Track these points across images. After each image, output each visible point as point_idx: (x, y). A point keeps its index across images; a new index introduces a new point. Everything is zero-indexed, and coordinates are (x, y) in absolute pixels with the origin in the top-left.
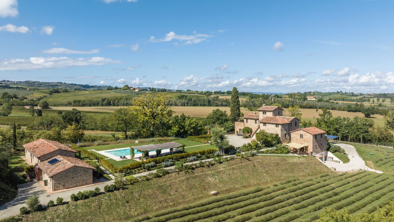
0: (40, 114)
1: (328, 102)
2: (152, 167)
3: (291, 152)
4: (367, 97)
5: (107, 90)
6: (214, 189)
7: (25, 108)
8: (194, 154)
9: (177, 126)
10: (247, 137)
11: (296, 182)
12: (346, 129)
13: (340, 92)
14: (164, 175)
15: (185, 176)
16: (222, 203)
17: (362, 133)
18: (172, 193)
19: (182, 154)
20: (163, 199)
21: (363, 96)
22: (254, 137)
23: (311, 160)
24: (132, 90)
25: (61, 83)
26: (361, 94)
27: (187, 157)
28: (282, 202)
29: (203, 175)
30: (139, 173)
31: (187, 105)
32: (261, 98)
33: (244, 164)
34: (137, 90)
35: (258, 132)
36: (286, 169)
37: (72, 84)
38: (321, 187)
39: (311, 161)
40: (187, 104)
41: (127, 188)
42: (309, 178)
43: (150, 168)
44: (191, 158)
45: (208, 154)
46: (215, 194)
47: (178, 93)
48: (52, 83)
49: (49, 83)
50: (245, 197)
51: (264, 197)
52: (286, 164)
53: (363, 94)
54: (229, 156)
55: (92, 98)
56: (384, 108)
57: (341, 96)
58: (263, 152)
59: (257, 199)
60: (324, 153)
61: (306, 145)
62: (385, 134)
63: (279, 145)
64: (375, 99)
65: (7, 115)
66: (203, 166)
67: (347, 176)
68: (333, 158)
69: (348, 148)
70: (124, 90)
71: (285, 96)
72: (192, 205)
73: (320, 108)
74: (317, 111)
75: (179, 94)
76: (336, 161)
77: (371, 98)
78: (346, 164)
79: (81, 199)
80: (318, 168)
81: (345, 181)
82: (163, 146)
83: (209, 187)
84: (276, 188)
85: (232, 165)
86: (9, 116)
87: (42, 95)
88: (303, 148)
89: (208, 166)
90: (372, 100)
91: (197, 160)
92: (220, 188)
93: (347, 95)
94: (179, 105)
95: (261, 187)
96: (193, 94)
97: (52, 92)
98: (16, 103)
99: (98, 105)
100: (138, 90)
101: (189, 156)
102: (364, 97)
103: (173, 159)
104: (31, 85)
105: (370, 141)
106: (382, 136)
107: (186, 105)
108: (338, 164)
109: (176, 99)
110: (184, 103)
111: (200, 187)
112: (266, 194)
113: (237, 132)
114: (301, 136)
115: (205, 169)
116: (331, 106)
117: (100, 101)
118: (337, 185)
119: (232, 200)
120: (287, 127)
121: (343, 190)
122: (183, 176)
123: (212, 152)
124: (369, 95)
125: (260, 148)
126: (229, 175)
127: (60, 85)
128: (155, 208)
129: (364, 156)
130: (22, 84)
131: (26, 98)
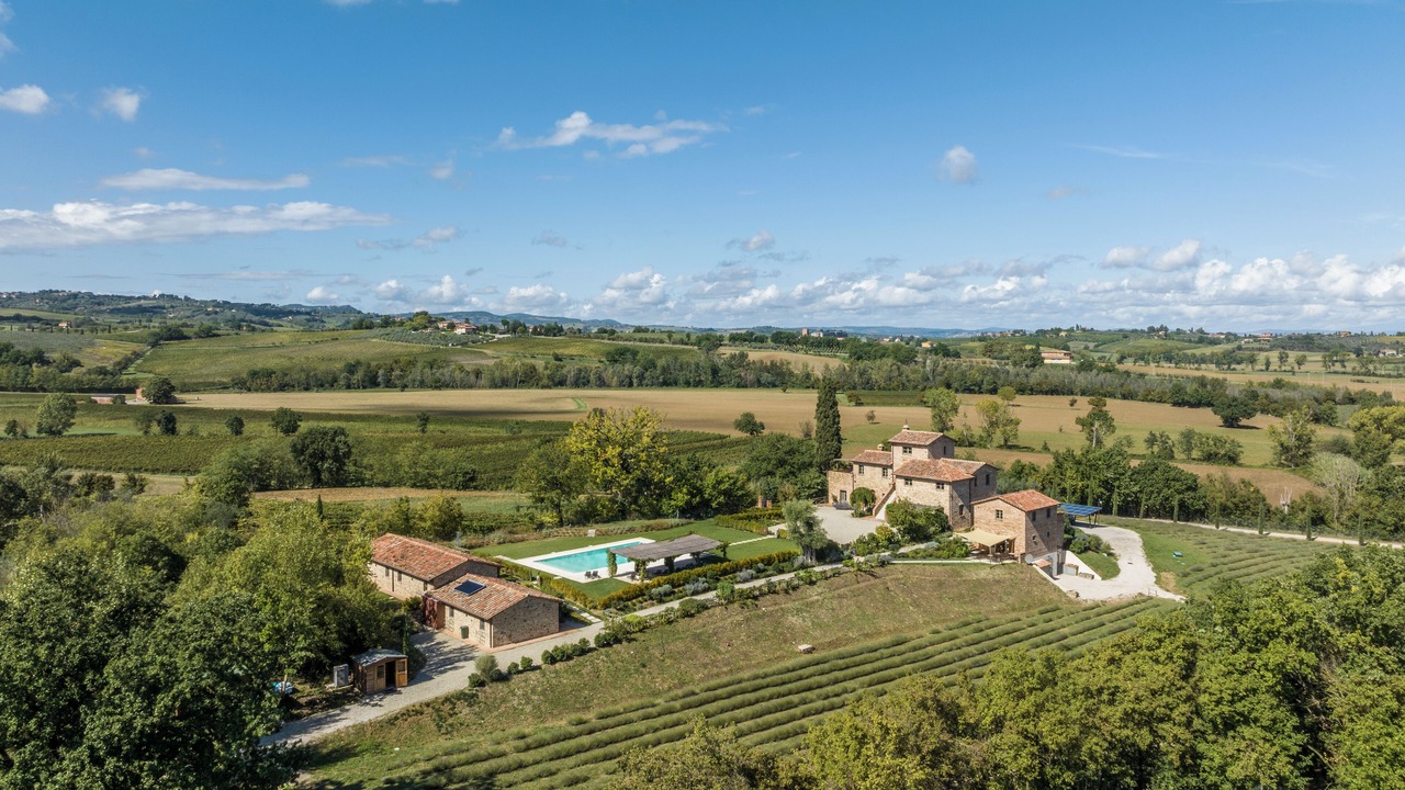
0: (170, 426)
1: (1110, 371)
2: (666, 594)
3: (974, 555)
4: (1247, 349)
5: (355, 329)
6: (804, 641)
7: (96, 402)
8: (750, 565)
9: (685, 490)
10: (862, 515)
11: (982, 625)
12: (1135, 480)
13: (1159, 330)
14: (699, 612)
15: (741, 613)
16: (826, 666)
17: (1179, 493)
18: (723, 650)
19: (724, 564)
20: (707, 660)
21: (1233, 345)
22: (882, 515)
23: (1022, 572)
24: (444, 330)
25: (171, 297)
26: (1231, 337)
27: (734, 572)
28: (949, 664)
29: (777, 611)
30: (642, 608)
31: (640, 385)
32: (889, 361)
33: (863, 584)
34: (460, 331)
35: (890, 501)
36: (961, 596)
37: (216, 304)
38: (1037, 635)
39: (1022, 576)
40: (641, 381)
41: (634, 640)
42: (1014, 615)
43: (663, 598)
44: (744, 574)
45: (779, 562)
46: (808, 651)
47: (606, 341)
48: (139, 298)
49: (131, 298)
50: (872, 655)
51: (912, 655)
52: (959, 584)
53: (1236, 337)
54: (827, 568)
55: (307, 358)
56: (1287, 394)
57: (1162, 342)
58: (905, 556)
59: (897, 659)
60: (1054, 555)
61: (1010, 537)
62: (1243, 493)
63: (944, 537)
64: (1274, 356)
65: (60, 433)
66: (774, 592)
67: (1102, 609)
68: (1077, 568)
69: (1122, 538)
70: (415, 330)
71: (971, 344)
72: (768, 670)
73: (1083, 393)
74: (1072, 405)
75: (611, 345)
76: (1086, 575)
77: (1261, 350)
78: (1107, 582)
79: (561, 660)
80: (1036, 592)
81: (1095, 621)
82: (679, 546)
83: (795, 637)
84: (937, 637)
85: (837, 588)
86: (65, 433)
87: (127, 349)
88: (1003, 544)
89: (786, 592)
90: (1262, 356)
91: (757, 578)
92: (815, 638)
93: (1183, 341)
94: (614, 384)
95: (904, 635)
96: (658, 345)
97: (161, 338)
98: (52, 383)
99: (332, 386)
100: (464, 331)
101: (737, 568)
102: (1239, 348)
103: (705, 576)
104: (65, 305)
105: (1200, 514)
106: (1234, 500)
107: (635, 385)
108: (1088, 581)
109: (600, 362)
110: (630, 378)
111: (775, 636)
112: (915, 649)
113: (835, 500)
114: (999, 514)
115: (781, 598)
116: (1122, 386)
117: (342, 372)
118: (1074, 630)
119: (847, 660)
120: (965, 489)
121: (1085, 639)
122: (736, 614)
123: (787, 558)
124: (1256, 339)
125: (898, 544)
126: (833, 610)
127: (172, 307)
128: (697, 677)
129: (1158, 560)
130: (31, 304)
131: (77, 364)
